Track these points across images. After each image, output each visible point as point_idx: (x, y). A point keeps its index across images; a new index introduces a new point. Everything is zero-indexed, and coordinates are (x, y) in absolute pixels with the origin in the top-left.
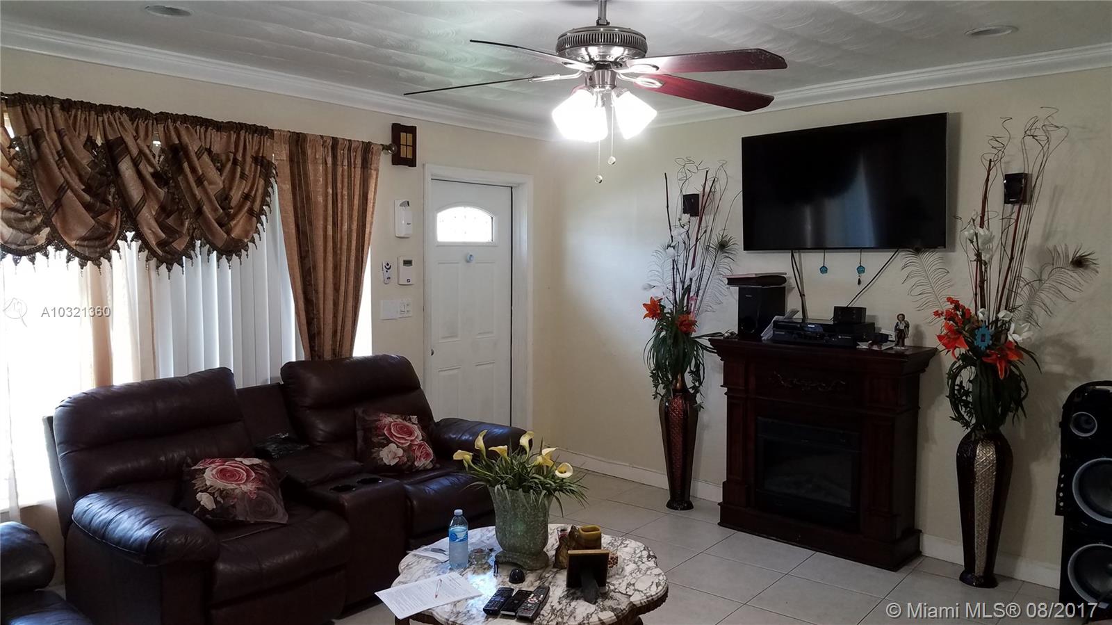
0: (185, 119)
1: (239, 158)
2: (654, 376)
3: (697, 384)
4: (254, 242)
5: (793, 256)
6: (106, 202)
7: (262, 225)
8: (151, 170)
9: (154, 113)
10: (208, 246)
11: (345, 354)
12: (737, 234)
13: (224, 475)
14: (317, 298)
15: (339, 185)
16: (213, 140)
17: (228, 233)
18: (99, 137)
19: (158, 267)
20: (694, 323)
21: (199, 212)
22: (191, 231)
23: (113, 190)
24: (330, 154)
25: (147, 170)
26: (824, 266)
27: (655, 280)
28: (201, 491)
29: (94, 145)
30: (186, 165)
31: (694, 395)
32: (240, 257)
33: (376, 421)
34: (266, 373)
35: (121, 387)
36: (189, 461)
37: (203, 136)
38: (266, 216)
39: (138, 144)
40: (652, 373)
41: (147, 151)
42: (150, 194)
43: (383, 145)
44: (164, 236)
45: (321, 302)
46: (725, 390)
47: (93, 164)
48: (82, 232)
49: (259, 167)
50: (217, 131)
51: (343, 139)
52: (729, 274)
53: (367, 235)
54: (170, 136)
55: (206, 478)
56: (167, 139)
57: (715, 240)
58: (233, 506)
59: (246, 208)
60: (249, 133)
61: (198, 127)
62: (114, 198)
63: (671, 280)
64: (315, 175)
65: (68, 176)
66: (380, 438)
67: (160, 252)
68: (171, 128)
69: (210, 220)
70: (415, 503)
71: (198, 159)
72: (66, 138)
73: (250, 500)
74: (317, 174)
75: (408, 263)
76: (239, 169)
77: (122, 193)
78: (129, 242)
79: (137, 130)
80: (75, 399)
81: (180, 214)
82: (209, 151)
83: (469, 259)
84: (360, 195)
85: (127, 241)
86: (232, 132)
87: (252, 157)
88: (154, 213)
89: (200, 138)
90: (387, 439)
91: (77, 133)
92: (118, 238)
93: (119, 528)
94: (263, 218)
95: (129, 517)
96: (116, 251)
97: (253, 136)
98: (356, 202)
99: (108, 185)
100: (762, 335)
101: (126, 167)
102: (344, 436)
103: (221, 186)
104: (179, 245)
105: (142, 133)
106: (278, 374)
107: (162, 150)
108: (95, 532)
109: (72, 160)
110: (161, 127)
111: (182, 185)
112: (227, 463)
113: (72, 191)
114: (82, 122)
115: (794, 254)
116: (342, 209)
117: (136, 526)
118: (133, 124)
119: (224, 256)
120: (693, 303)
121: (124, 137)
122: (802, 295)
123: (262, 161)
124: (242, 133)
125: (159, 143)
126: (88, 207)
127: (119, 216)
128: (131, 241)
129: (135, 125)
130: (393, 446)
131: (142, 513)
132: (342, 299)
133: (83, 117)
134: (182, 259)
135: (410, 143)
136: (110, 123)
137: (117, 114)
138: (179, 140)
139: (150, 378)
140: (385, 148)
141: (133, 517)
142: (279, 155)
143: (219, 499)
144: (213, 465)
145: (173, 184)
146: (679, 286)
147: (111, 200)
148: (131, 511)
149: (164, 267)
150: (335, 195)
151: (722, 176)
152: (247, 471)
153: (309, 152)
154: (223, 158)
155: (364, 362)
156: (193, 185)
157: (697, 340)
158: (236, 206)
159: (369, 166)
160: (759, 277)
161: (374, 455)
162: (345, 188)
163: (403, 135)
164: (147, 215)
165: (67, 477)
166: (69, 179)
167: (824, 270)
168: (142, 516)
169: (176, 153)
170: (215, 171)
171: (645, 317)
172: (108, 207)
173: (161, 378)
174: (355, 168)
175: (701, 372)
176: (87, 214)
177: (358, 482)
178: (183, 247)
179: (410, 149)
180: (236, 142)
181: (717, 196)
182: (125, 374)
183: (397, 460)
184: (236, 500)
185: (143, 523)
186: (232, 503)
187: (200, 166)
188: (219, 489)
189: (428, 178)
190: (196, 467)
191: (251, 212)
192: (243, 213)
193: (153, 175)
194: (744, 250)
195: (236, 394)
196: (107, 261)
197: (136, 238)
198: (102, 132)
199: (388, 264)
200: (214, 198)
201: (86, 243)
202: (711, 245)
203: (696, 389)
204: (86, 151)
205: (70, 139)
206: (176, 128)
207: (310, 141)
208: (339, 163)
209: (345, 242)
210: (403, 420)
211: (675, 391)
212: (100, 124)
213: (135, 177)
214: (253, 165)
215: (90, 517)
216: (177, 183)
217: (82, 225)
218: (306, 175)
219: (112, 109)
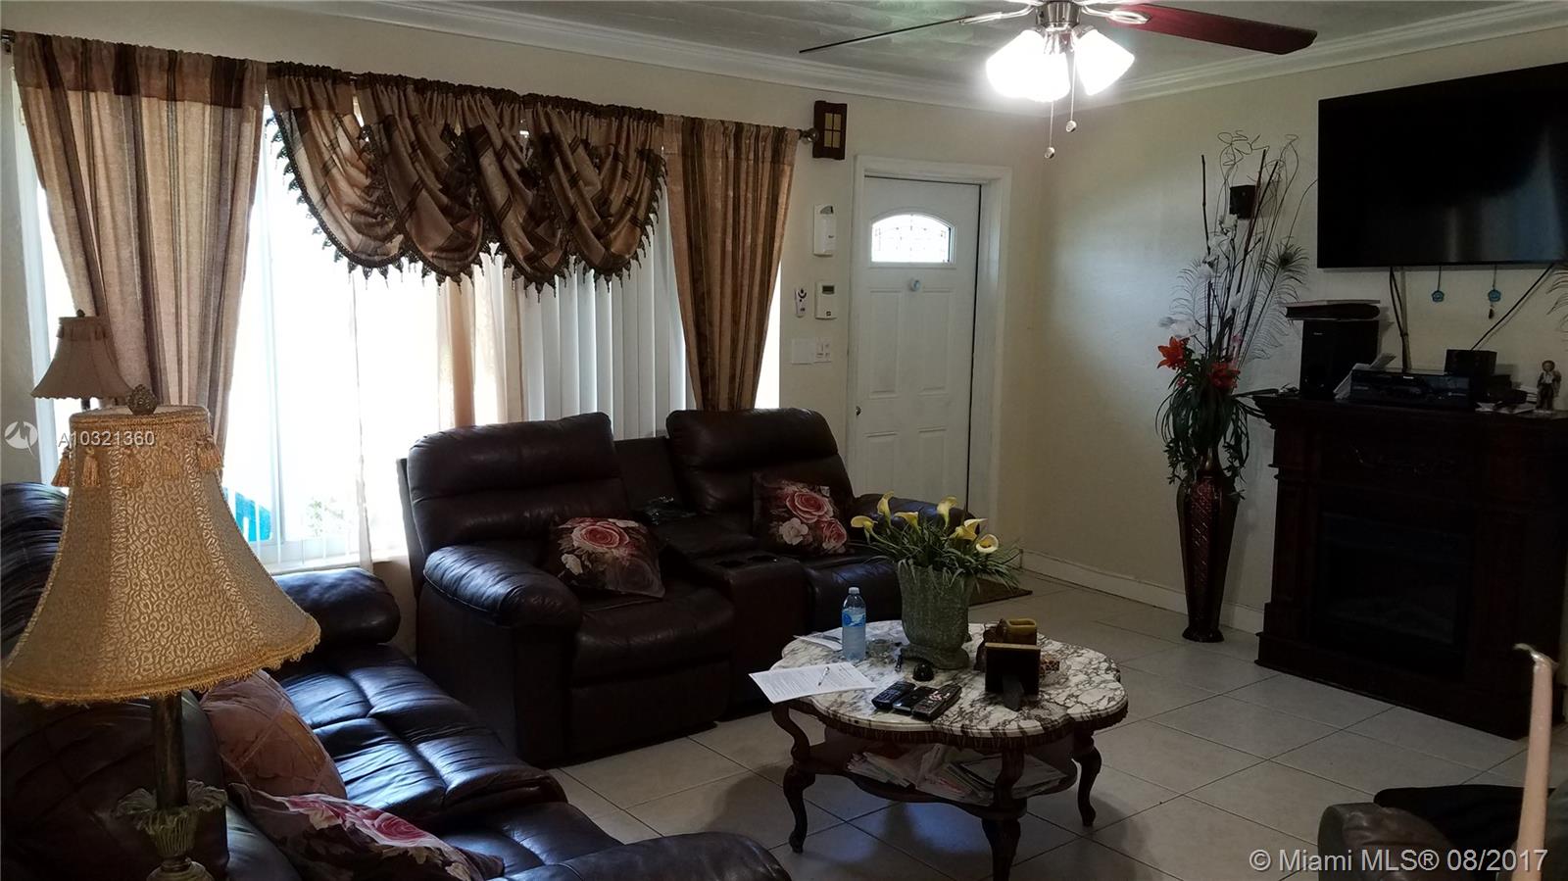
0: (557, 101)
1: (622, 152)
2: (1172, 451)
3: (1237, 464)
4: (637, 260)
5: (1392, 276)
6: (466, 205)
7: (648, 238)
8: (517, 166)
9: (521, 95)
10: (583, 262)
11: (745, 405)
12: (1307, 242)
13: (595, 536)
14: (712, 333)
15: (743, 185)
16: (590, 129)
17: (607, 247)
18: (458, 126)
19: (526, 287)
20: (1234, 375)
21: (574, 220)
22: (564, 245)
23: (474, 191)
24: (732, 145)
25: (513, 167)
26: (1438, 291)
27: (1181, 313)
28: (568, 553)
29: (453, 136)
30: (558, 160)
31: (1232, 480)
32: (620, 277)
33: (776, 489)
34: (651, 425)
35: (484, 428)
36: (557, 518)
37: (578, 124)
38: (652, 226)
39: (502, 135)
40: (1168, 446)
41: (513, 143)
42: (518, 197)
43: (800, 131)
44: (532, 248)
45: (717, 335)
46: (1276, 471)
47: (451, 159)
48: (440, 241)
49: (645, 163)
50: (595, 117)
51: (750, 124)
52: (1291, 301)
53: (775, 252)
54: (540, 125)
55: (574, 538)
56: (536, 130)
57: (1274, 253)
58: (603, 572)
59: (629, 216)
60: (634, 120)
61: (573, 112)
62: (475, 201)
63: (1204, 313)
64: (713, 174)
65: (422, 172)
66: (780, 510)
67: (528, 269)
68: (541, 113)
69: (585, 230)
70: (817, 589)
71: (572, 154)
72: (420, 127)
73: (623, 568)
74: (715, 170)
75: (828, 289)
76: (620, 166)
77: (484, 194)
78: (493, 255)
79: (501, 117)
80: (431, 438)
81: (552, 221)
82: (586, 143)
83: (913, 287)
84: (768, 198)
85: (490, 254)
86: (614, 119)
87: (637, 150)
88: (521, 221)
89: (575, 127)
90: (788, 511)
91: (433, 121)
92: (480, 250)
93: (472, 584)
94: (649, 228)
95: (484, 572)
96: (478, 266)
97: (638, 123)
98: (763, 208)
99: (468, 184)
100: (1335, 391)
101: (488, 162)
102: (739, 506)
103: (600, 188)
104: (550, 260)
105: (507, 123)
106: (664, 427)
107: (531, 141)
108: (446, 588)
109: (427, 153)
110: (529, 113)
111: (555, 187)
112: (598, 524)
113: (427, 190)
114: (439, 107)
115: (1395, 273)
116: (745, 217)
117: (490, 582)
118: (496, 109)
119: (603, 276)
120: (1236, 345)
121: (486, 124)
122: (1404, 335)
123: (649, 156)
124: (626, 119)
125: (527, 133)
126: (445, 211)
127: (482, 223)
128: (496, 254)
129: (499, 110)
130: (795, 521)
131: (497, 568)
132: (742, 334)
133: (440, 100)
134: (553, 278)
135: (837, 127)
136: (469, 107)
137: (478, 96)
138: (550, 128)
139: (517, 420)
140: (804, 134)
141: (487, 573)
142: (669, 148)
143: (587, 563)
144: (582, 525)
145: (543, 185)
146: (1215, 321)
147: (472, 203)
148: (486, 565)
149: (532, 287)
150: (737, 198)
151: (1291, 158)
152: (620, 534)
153: (707, 144)
154: (602, 151)
155: (768, 416)
156: (566, 185)
157: (1239, 399)
158: (617, 214)
159: (782, 160)
160: (1334, 305)
161: (771, 532)
162: (750, 189)
163: (829, 116)
164: (514, 222)
165: (421, 526)
166: (424, 175)
167: (1438, 296)
168: (497, 572)
169: (546, 144)
170: (592, 168)
171: (1159, 366)
172: (468, 212)
173: (530, 420)
174: (763, 162)
175: (1244, 446)
176: (445, 220)
177: (749, 559)
178: (555, 263)
179: (837, 135)
180: (617, 130)
181: (1283, 186)
182: (488, 413)
183: (801, 539)
184: (605, 566)
185: (498, 579)
186: (601, 569)
187: (575, 162)
188: (587, 551)
189: (861, 173)
190: (564, 526)
191: (634, 220)
192: (625, 221)
193: (520, 173)
194: (1319, 266)
195: (613, 445)
196: (467, 277)
197: (501, 250)
198: (461, 117)
199: (802, 292)
200: (590, 203)
201: (444, 255)
202: (1268, 260)
203: (1235, 471)
204: (444, 144)
205: (425, 128)
206: (547, 114)
207: (708, 128)
208: (743, 156)
209: (748, 261)
210: (811, 490)
211: (1202, 473)
212: (459, 109)
213: (499, 175)
214: (638, 161)
215: (440, 573)
216: (547, 181)
217: (439, 231)
218: (702, 174)
219: (472, 90)
